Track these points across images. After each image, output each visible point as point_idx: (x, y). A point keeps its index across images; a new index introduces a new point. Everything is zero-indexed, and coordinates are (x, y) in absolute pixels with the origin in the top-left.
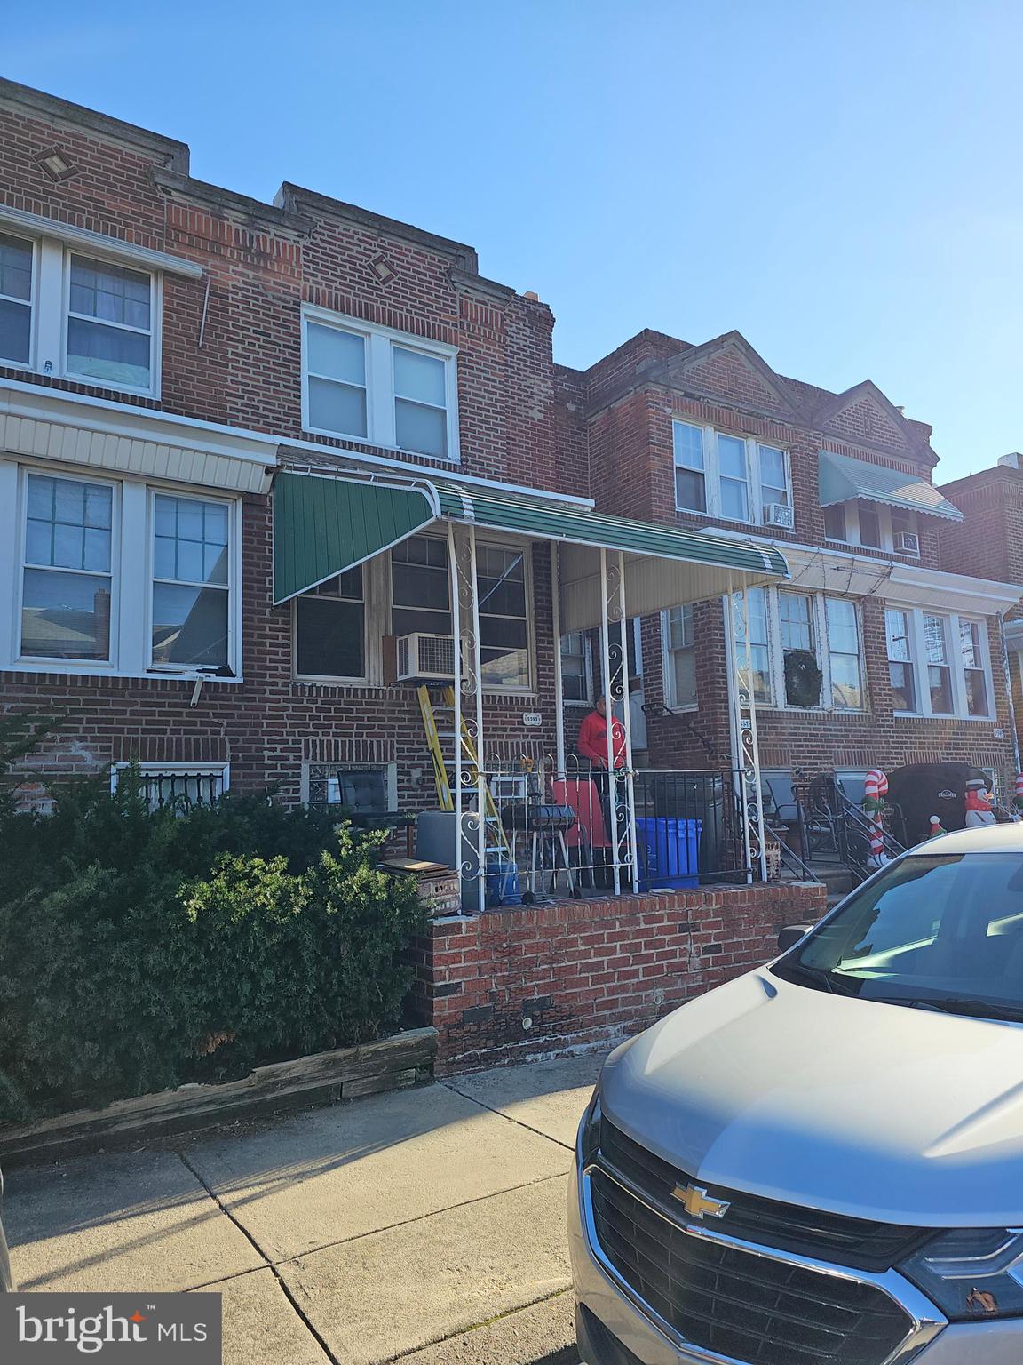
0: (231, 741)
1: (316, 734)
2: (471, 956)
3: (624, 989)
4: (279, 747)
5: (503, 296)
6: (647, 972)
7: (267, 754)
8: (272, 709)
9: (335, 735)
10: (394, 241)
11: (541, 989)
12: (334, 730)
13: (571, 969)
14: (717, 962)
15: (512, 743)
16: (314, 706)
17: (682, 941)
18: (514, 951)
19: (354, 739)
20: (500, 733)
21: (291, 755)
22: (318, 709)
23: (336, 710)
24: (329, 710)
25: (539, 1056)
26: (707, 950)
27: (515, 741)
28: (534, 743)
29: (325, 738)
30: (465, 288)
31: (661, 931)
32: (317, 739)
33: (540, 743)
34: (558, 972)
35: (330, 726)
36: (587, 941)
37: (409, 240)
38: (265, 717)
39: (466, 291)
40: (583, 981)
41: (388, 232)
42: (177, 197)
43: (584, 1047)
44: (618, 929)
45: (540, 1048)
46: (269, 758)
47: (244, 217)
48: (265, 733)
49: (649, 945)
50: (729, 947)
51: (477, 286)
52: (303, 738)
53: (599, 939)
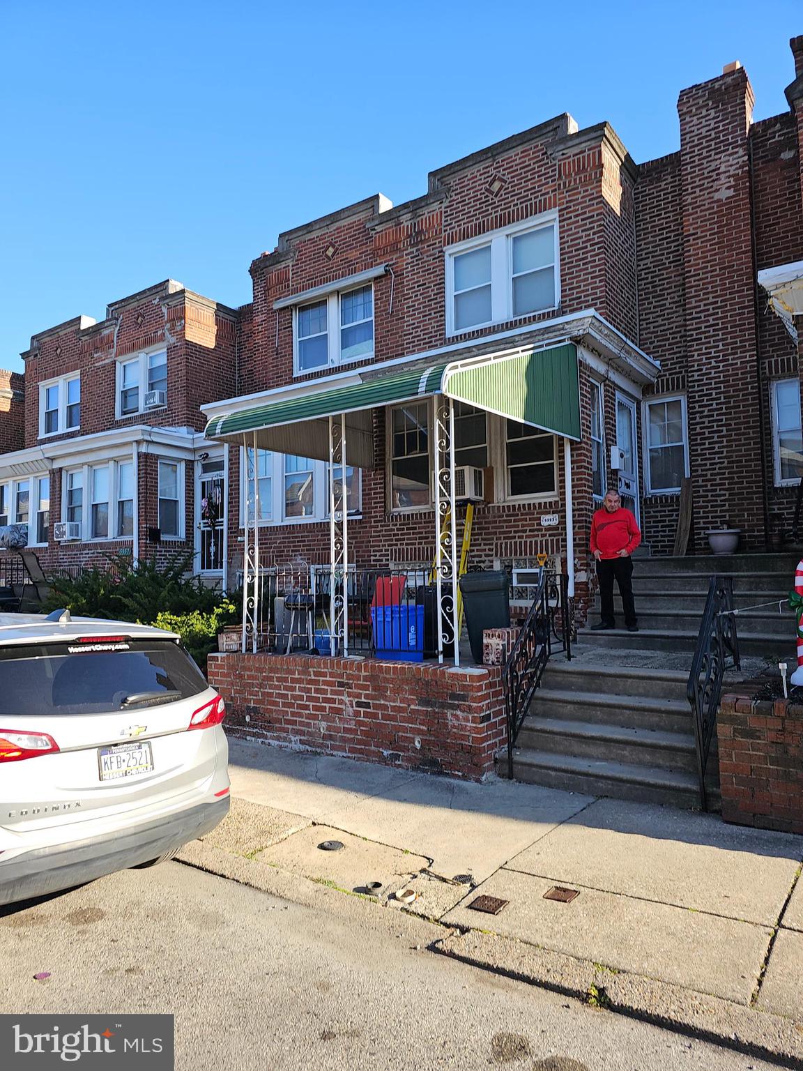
0: (357, 552)
1: (397, 545)
2: (223, 675)
3: (300, 715)
4: (378, 554)
5: (594, 135)
6: (315, 708)
7: (372, 558)
8: (375, 532)
9: (407, 544)
10: (505, 155)
11: (256, 701)
12: (406, 541)
13: (270, 695)
14: (367, 715)
15: (531, 542)
16: (395, 528)
17: (341, 693)
18: (241, 676)
19: (417, 546)
20: (520, 534)
21: (384, 558)
22: (398, 530)
23: (408, 529)
24: (403, 529)
25: (253, 739)
26: (359, 704)
27: (533, 540)
28: (552, 540)
29: (401, 547)
30: (561, 153)
31: (325, 683)
32: (397, 548)
33: (557, 540)
34: (263, 694)
35: (404, 539)
36: (279, 679)
37: (514, 147)
38: (371, 537)
39: (563, 154)
40: (276, 704)
41: (498, 154)
42: (378, 229)
43: (278, 743)
44: (297, 676)
45: (254, 735)
46: (374, 561)
47: (410, 215)
48: (372, 546)
49: (317, 691)
50: (377, 707)
51: (570, 144)
52: (390, 548)
53: (286, 680)
